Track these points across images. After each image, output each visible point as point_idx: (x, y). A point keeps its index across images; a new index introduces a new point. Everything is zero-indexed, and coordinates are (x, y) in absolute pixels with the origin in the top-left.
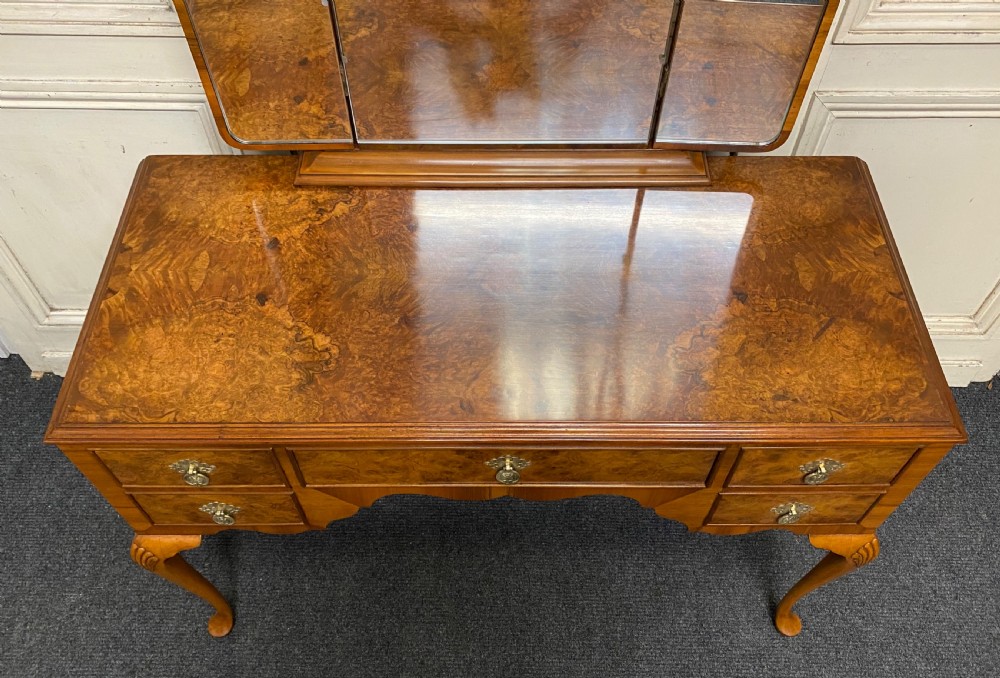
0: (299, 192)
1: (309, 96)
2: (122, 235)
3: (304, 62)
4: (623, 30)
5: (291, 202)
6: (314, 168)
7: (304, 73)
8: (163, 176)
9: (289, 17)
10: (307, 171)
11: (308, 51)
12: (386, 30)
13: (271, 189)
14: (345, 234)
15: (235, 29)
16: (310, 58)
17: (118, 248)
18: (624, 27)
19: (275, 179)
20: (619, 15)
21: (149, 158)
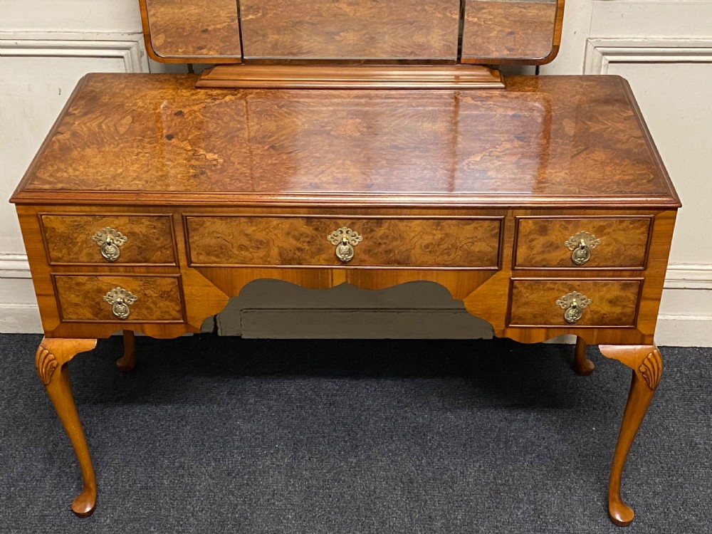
0: (199, 90)
1: (208, 46)
2: (69, 108)
3: (205, 31)
4: (448, 16)
5: (193, 94)
6: (211, 76)
7: (205, 36)
8: (99, 82)
9: (195, 9)
10: (206, 77)
11: (209, 26)
12: (268, 16)
13: (178, 89)
14: (232, 109)
15: (154, 15)
16: (210, 29)
17: (66, 113)
18: (449, 15)
19: (182, 84)
20: (446, 9)
21: (88, 74)
